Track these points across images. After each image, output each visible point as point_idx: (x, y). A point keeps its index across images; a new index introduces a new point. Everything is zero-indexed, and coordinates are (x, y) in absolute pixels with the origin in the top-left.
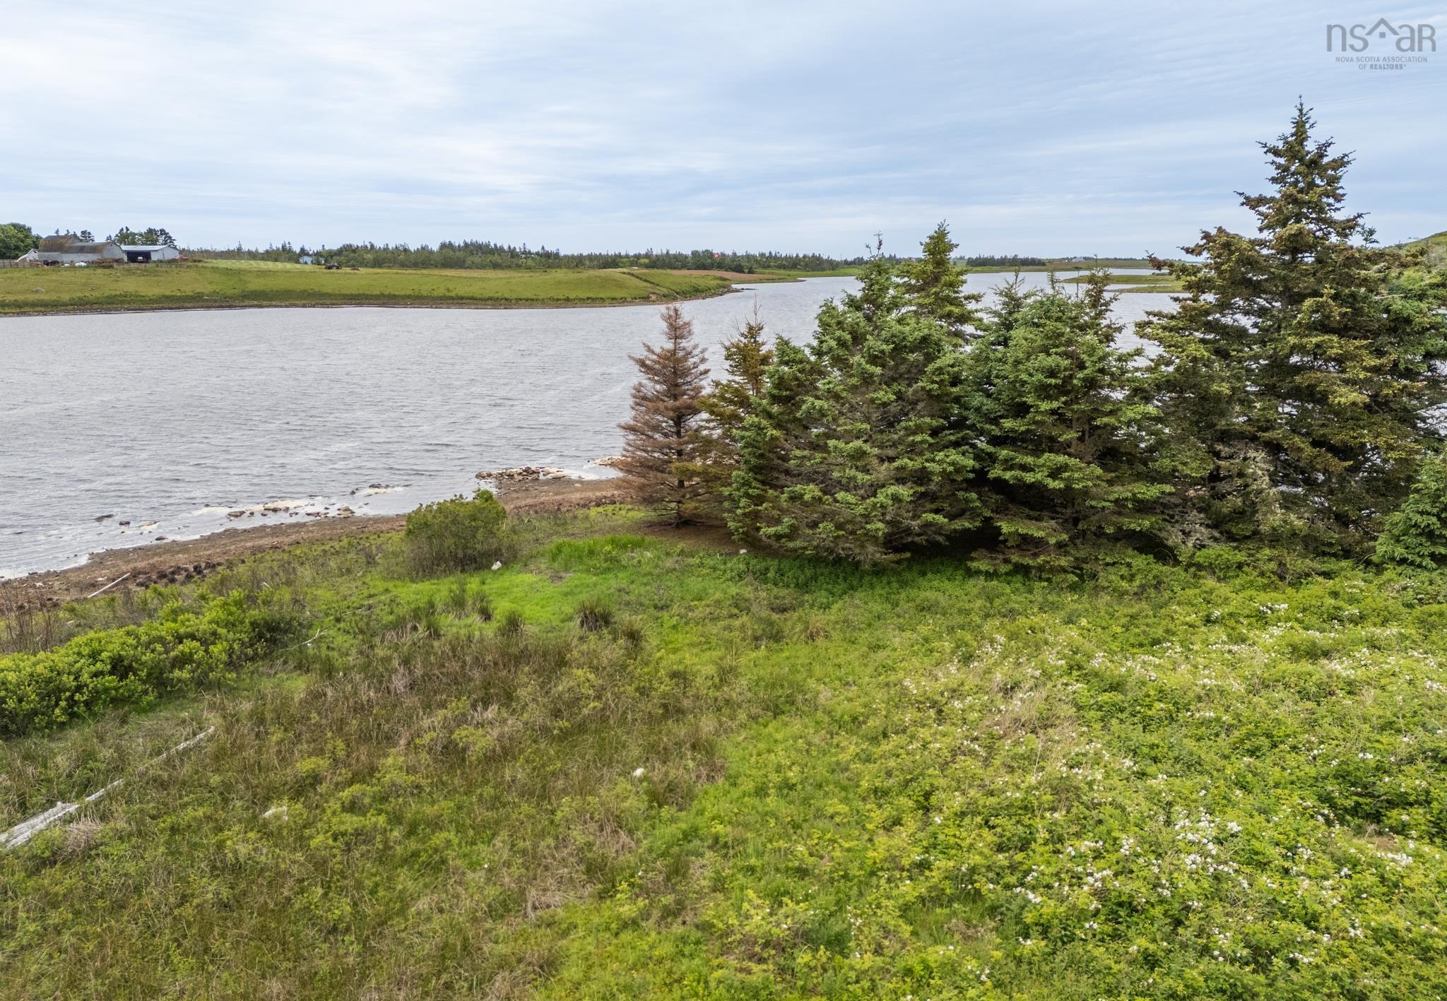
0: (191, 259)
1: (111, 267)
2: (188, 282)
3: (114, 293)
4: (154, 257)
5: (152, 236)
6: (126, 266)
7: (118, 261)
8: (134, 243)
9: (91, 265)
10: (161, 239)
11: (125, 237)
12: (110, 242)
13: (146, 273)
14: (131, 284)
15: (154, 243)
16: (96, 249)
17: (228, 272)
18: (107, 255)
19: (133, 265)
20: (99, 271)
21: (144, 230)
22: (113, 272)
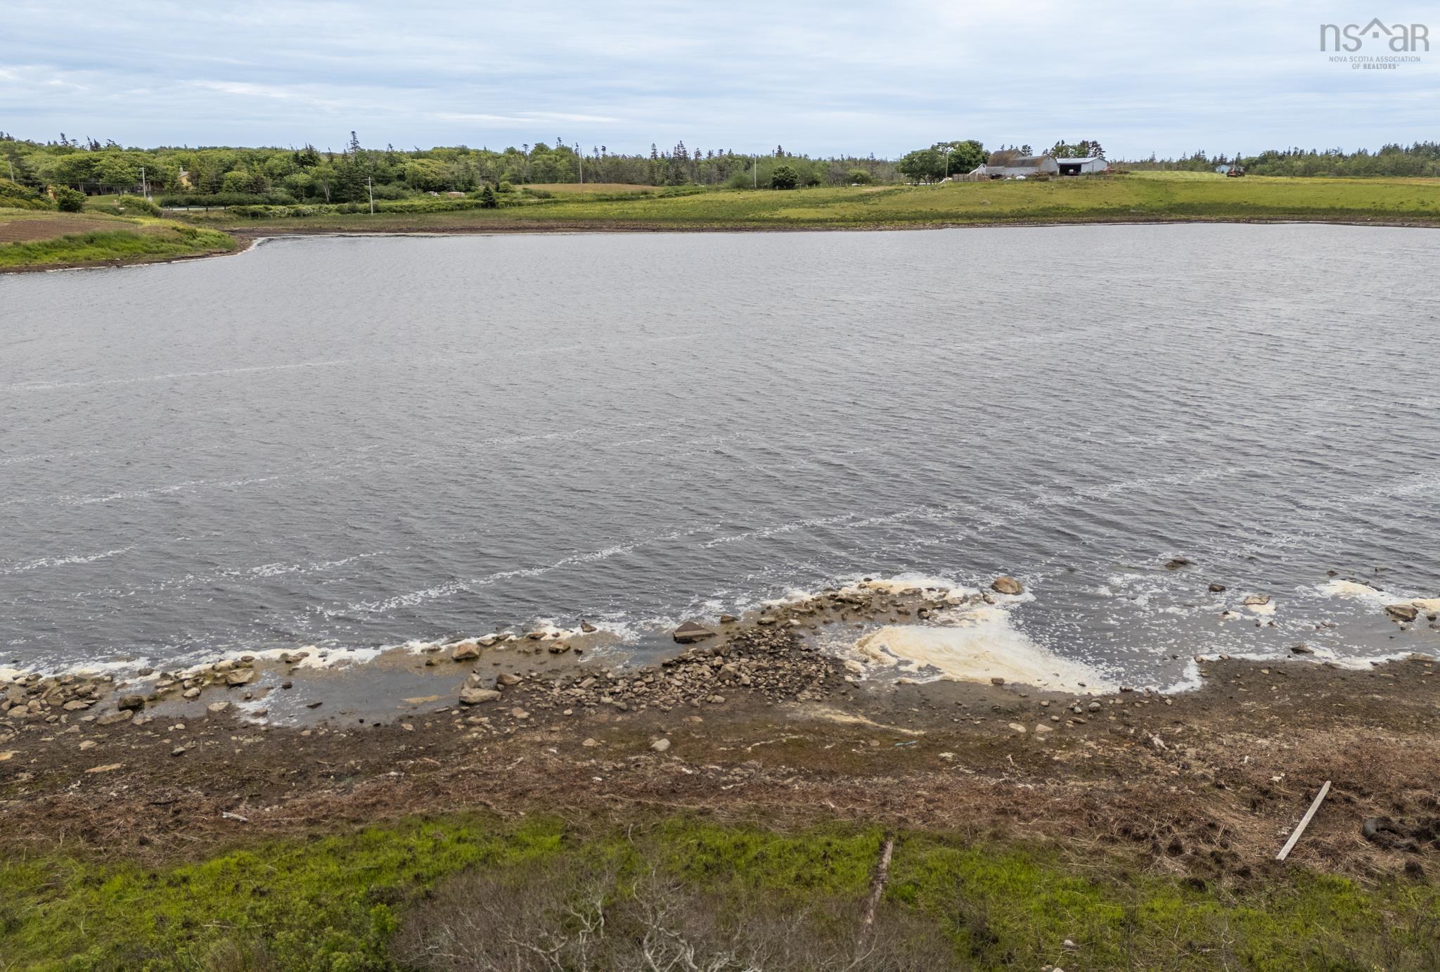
0: (1119, 171)
1: (1046, 180)
2: (1116, 195)
3: (1048, 205)
4: (1084, 170)
5: (1083, 149)
6: (1060, 179)
7: (1052, 174)
8: (1067, 156)
9: (1031, 178)
10: (1092, 152)
11: (1060, 150)
12: (1047, 156)
13: (1078, 185)
14: (1064, 195)
15: (1084, 155)
16: (1035, 163)
17: (1154, 183)
18: (1044, 168)
19: (1066, 178)
20: (1036, 184)
21: (1077, 143)
22: (1048, 184)
